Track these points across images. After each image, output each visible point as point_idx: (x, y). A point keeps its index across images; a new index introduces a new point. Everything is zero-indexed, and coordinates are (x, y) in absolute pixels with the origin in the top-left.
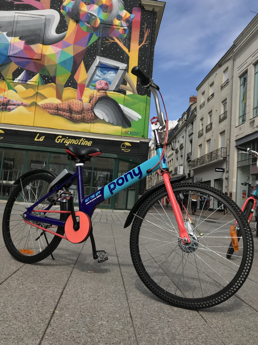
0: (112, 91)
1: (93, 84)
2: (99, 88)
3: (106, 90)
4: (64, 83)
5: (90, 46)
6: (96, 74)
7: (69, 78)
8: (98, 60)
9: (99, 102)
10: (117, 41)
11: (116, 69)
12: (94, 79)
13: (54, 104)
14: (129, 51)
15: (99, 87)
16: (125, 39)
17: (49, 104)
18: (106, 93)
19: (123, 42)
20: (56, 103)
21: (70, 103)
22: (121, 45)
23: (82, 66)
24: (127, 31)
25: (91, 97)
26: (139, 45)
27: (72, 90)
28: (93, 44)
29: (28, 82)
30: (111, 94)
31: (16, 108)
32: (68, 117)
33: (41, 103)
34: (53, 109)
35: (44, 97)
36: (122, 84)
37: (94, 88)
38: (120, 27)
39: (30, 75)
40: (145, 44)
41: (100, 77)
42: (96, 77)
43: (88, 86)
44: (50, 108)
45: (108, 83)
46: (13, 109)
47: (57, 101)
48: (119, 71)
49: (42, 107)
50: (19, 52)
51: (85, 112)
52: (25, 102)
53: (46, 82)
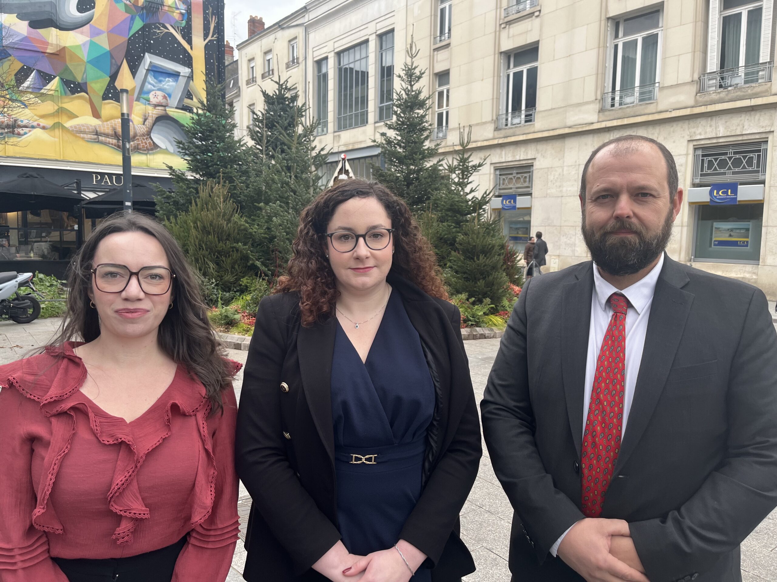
0: (173, 107)
1: (145, 96)
2: (154, 103)
3: (165, 106)
4: (101, 94)
5: (134, 35)
6: (147, 80)
7: (108, 86)
8: (149, 59)
9: (157, 123)
10: (172, 31)
11: (175, 75)
12: (145, 89)
13: (91, 125)
14: (191, 48)
15: (154, 100)
16: (184, 28)
17: (83, 126)
18: (165, 110)
19: (181, 33)
20: (93, 125)
21: (115, 125)
22: (179, 37)
23: (125, 68)
24: (186, 16)
25: (145, 116)
26: (205, 40)
27: (114, 105)
28: (137, 32)
29: (42, 91)
30: (173, 112)
31: (30, 131)
32: (115, 145)
33: (69, 124)
34: (90, 133)
35: (72, 116)
36: (186, 97)
37: (147, 102)
38: (174, 9)
39: (46, 78)
40: (213, 38)
41: (154, 86)
42: (148, 86)
43: (138, 99)
44: (84, 132)
45: (166, 95)
46: (25, 133)
47: (94, 122)
48: (180, 77)
49: (73, 131)
50: (21, 40)
51: (138, 139)
52: (43, 122)
53: (73, 91)
